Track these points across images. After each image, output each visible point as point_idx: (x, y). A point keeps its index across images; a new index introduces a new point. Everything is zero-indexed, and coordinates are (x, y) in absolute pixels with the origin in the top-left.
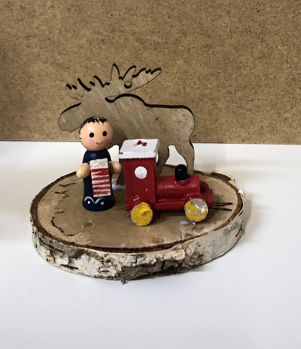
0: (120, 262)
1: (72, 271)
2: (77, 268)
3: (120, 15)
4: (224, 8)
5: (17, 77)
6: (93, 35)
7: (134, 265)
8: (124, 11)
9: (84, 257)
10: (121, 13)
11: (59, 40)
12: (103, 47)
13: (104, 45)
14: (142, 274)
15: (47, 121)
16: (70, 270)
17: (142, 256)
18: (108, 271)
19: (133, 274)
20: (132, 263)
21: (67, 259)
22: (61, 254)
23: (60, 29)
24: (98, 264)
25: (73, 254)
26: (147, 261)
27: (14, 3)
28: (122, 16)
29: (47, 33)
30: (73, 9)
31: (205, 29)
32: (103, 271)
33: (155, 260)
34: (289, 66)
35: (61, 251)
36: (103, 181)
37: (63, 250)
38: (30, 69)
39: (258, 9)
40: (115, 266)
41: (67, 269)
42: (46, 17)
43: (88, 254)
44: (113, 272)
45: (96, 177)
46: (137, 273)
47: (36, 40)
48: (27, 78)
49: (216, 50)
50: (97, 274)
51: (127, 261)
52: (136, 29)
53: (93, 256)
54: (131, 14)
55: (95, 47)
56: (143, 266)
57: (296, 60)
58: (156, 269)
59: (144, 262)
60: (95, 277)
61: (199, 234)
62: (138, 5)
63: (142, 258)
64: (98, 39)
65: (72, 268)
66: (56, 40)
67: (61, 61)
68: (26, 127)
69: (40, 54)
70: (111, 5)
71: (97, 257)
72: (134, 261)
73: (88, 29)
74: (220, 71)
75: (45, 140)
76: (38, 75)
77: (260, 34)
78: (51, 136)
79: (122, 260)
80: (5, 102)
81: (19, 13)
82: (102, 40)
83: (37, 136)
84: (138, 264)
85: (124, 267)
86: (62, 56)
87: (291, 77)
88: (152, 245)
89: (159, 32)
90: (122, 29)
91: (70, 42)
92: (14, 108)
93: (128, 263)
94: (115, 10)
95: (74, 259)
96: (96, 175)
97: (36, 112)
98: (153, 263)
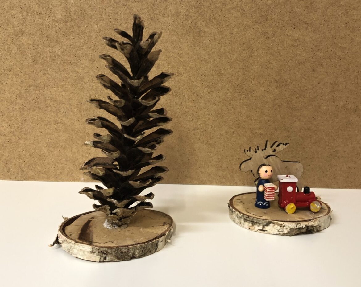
0: (289, 227)
1: (264, 232)
2: (267, 231)
3: (243, 119)
4: (297, 117)
5: (187, 150)
6: (229, 129)
7: (295, 228)
8: (245, 117)
9: (271, 225)
10: (244, 118)
11: (211, 131)
12: (233, 135)
13: (234, 134)
14: (298, 232)
15: (201, 174)
16: (263, 232)
17: (299, 224)
18: (283, 231)
19: (294, 233)
20: (295, 227)
21: (262, 226)
22: (258, 224)
23: (211, 126)
24: (279, 228)
25: (265, 224)
26: (301, 226)
27: (189, 112)
28: (244, 120)
29: (205, 128)
30: (219, 116)
31: (287, 128)
32: (281, 231)
33: (304, 226)
34: (328, 147)
35: (258, 223)
36: (271, 193)
37: (260, 222)
38: (194, 146)
39: (315, 118)
40: (287, 229)
41: (261, 231)
42: (205, 119)
43: (274, 223)
44: (286, 232)
45: (269, 191)
46: (296, 232)
47: (199, 131)
48: (192, 151)
49: (292, 139)
50: (277, 233)
51: (292, 226)
52: (251, 127)
53: (276, 224)
54: (248, 119)
55: (229, 135)
56: (299, 228)
57: (333, 144)
58: (304, 230)
59: (300, 227)
60: (276, 234)
61: (318, 217)
62: (253, 114)
63: (299, 225)
64: (231, 131)
65: (264, 231)
66: (209, 131)
67: (211, 142)
68: (190, 177)
69: (200, 138)
70: (239, 114)
71: (278, 224)
72: (296, 226)
73: (226, 126)
74: (294, 149)
75: (199, 184)
76: (199, 150)
77: (315, 131)
78: (204, 182)
79: (290, 226)
80: (180, 163)
81: (191, 117)
82: (233, 132)
83: (195, 182)
84: (298, 227)
85: (291, 229)
86: (212, 140)
87: (329, 153)
88: (301, 220)
89: (263, 129)
90: (243, 126)
91: (216, 133)
92: (185, 167)
93: (292, 227)
94: (241, 117)
95: (266, 226)
96: (269, 190)
97: (196, 169)
98: (303, 227)
